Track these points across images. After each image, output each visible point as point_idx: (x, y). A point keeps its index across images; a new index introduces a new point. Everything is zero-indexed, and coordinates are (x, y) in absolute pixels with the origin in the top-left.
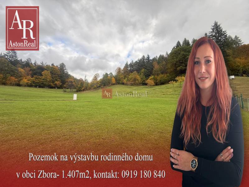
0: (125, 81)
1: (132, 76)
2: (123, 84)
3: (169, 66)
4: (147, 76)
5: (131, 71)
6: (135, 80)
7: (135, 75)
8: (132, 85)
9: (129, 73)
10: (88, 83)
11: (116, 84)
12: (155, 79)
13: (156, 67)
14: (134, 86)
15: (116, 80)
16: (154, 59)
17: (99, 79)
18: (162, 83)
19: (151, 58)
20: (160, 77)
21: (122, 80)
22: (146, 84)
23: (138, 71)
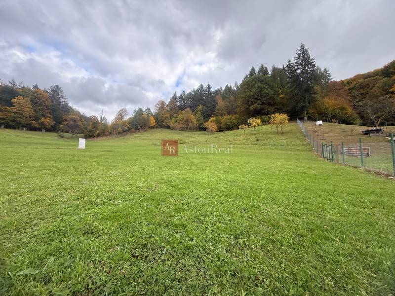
0: (171, 123)
1: (182, 115)
2: (168, 127)
3: (239, 103)
4: (207, 117)
5: (182, 108)
6: (188, 121)
7: (187, 114)
8: (183, 129)
9: (179, 111)
10: (106, 125)
11: (157, 128)
12: (218, 122)
13: (221, 104)
14: (186, 131)
15: (157, 121)
16: (217, 92)
17: (126, 118)
18: (229, 128)
19: (213, 89)
20: (226, 119)
21: (166, 121)
22: (204, 129)
23: (193, 108)
